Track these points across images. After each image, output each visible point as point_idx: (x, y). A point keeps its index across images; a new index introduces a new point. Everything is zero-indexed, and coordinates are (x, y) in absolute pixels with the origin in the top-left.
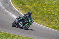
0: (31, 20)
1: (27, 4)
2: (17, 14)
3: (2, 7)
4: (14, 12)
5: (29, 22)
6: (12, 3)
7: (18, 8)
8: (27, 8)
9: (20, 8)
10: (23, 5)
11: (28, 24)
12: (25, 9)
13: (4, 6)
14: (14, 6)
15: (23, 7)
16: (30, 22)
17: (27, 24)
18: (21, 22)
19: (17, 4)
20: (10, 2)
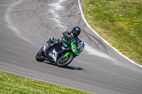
0: (77, 46)
1: (121, 21)
2: (97, 43)
3: (61, 26)
4: (89, 38)
5: (71, 51)
6: (85, 18)
7: (100, 30)
8: (121, 29)
9: (103, 30)
10: (112, 21)
11: (68, 56)
12: (115, 31)
13: (65, 24)
14: (90, 24)
15: (112, 27)
16: (74, 51)
17: (67, 54)
18: (54, 51)
19: (97, 19)
20: (80, 14)
